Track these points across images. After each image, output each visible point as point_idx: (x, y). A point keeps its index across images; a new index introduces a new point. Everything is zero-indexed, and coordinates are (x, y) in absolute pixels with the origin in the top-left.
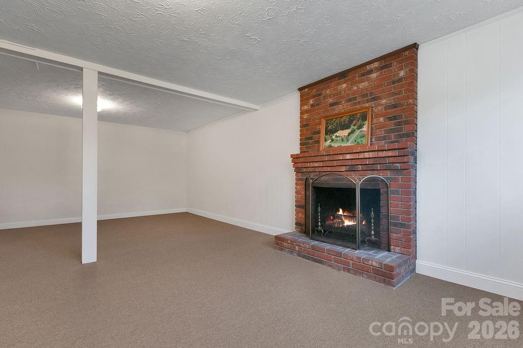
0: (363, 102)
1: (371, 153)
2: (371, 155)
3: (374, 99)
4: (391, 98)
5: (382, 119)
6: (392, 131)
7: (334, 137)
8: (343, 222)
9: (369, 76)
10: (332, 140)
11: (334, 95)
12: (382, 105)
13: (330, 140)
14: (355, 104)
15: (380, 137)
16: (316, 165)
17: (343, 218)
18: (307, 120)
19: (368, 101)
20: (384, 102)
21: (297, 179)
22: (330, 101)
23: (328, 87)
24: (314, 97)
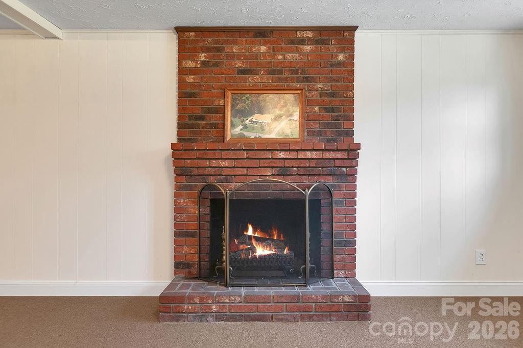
0: (292, 80)
1: (314, 153)
2: (315, 155)
3: (307, 80)
4: (330, 84)
5: (316, 108)
6: (328, 125)
7: (247, 122)
8: (253, 250)
9: (301, 46)
10: (245, 127)
11: (246, 58)
12: (317, 90)
13: (241, 127)
14: (280, 79)
15: (314, 131)
16: (223, 164)
17: (254, 242)
18: (192, 85)
19: (298, 81)
20: (319, 86)
21: (177, 188)
22: (239, 65)
23: (235, 43)
24: (207, 50)
